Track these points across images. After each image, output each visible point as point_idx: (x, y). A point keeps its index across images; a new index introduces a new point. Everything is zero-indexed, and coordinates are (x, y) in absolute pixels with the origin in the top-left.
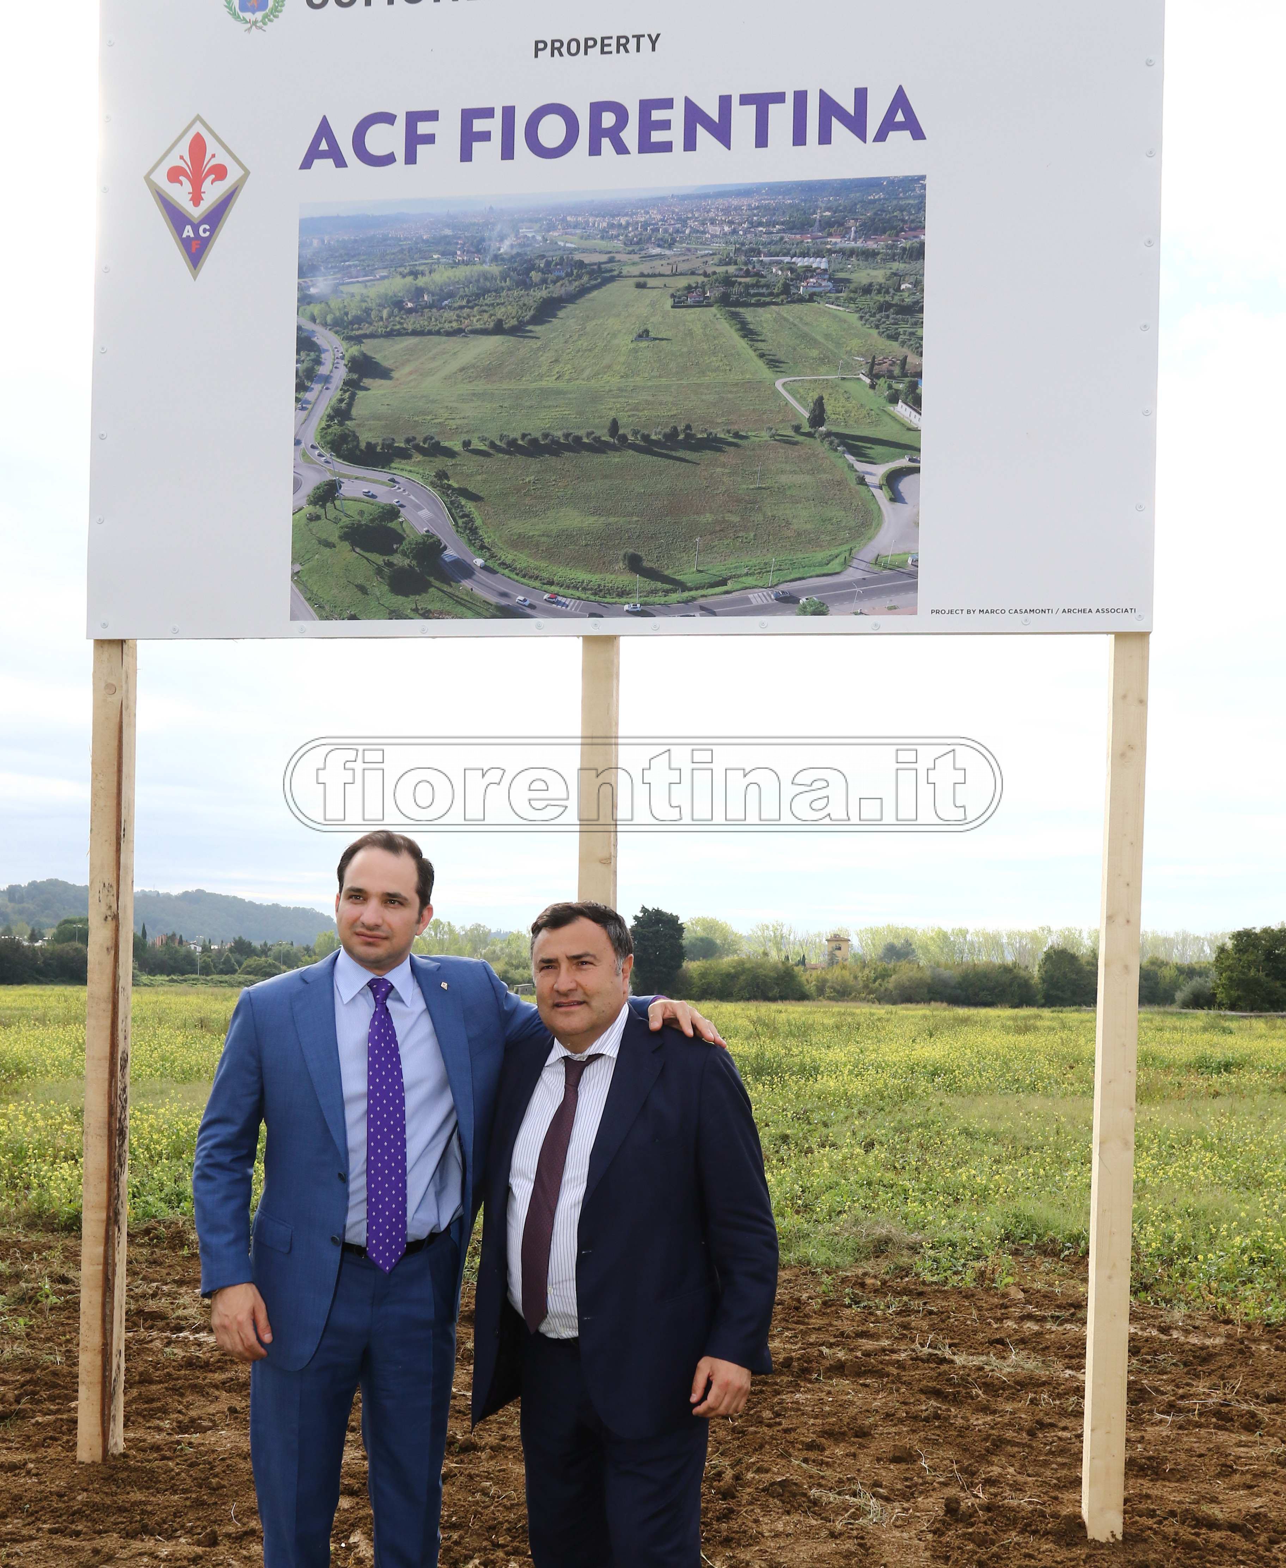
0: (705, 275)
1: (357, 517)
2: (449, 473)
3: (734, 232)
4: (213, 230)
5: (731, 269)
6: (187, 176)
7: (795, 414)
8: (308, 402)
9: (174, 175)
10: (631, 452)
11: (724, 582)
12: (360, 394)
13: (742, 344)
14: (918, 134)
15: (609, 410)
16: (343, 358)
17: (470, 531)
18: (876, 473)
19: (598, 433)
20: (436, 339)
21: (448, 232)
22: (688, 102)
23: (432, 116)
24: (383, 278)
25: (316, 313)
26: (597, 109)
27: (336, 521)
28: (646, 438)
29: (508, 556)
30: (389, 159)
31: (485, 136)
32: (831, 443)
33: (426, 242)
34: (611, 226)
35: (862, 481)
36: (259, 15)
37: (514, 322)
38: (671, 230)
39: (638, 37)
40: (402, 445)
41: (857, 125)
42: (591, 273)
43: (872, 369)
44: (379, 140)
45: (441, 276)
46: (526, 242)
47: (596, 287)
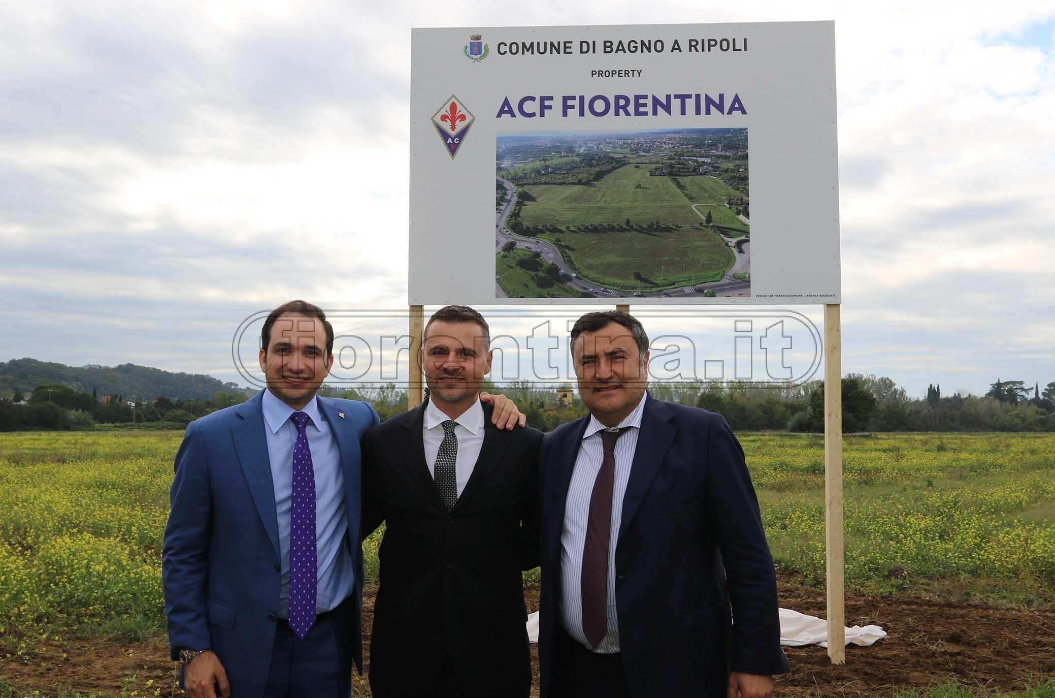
1: (523, 257)
2: (561, 239)
3: (674, 147)
4: (460, 140)
5: (673, 161)
6: (449, 119)
7: (700, 218)
8: (502, 210)
9: (444, 118)
10: (635, 232)
11: (674, 284)
12: (523, 207)
13: (678, 191)
14: (744, 112)
15: (625, 215)
16: (516, 193)
17: (570, 262)
18: (733, 241)
19: (621, 224)
20: (554, 185)
21: (558, 144)
22: (654, 97)
23: (551, 98)
24: (532, 161)
25: (504, 174)
26: (617, 98)
27: (514, 258)
28: (641, 226)
29: (586, 273)
30: (533, 115)
31: (573, 107)
32: (715, 230)
33: (549, 147)
34: (624, 143)
35: (727, 244)
36: (478, 56)
37: (586, 180)
38: (648, 146)
39: (633, 71)
40: (541, 228)
41: (720, 108)
42: (617, 162)
43: (729, 201)
44: (529, 107)
45: (556, 161)
46: (590, 149)
47: (619, 167)
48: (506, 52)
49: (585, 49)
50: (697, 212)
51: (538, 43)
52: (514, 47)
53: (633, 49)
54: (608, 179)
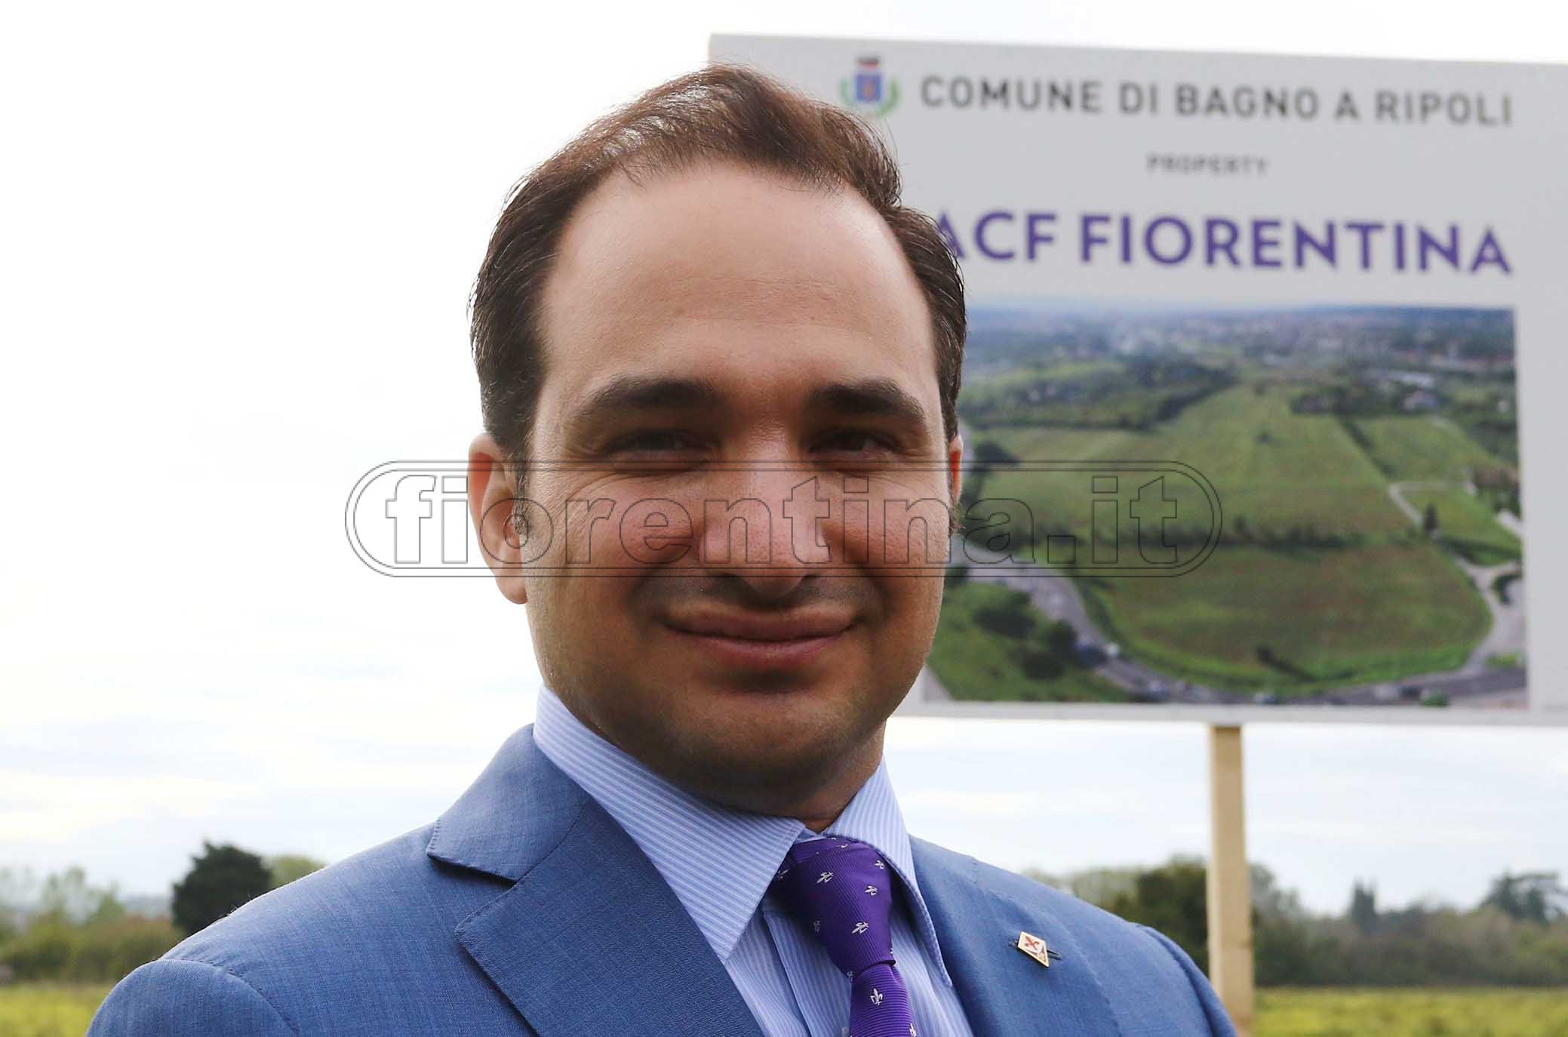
0: (1319, 385)
1: (989, 602)
3: (1345, 347)
5: (1343, 381)
7: (1411, 520)
10: (1256, 549)
11: (1350, 676)
13: (1357, 452)
14: (1506, 269)
15: (1235, 508)
17: (1102, 619)
19: (1224, 529)
20: (1060, 429)
21: (1070, 330)
22: (1297, 225)
23: (1050, 217)
24: (1007, 369)
26: (1211, 224)
27: (968, 604)
28: (1270, 535)
29: (1142, 644)
30: (1007, 256)
31: (1102, 241)
32: (1444, 547)
33: (1049, 337)
34: (1229, 334)
35: (1474, 583)
37: (1138, 419)
38: (1285, 341)
39: (1246, 159)
41: (1451, 255)
42: (1212, 377)
43: (1477, 480)
44: (999, 236)
45: (1066, 371)
46: (1148, 343)
47: (1217, 390)
48: (942, 101)
49: (1131, 103)
50: (1404, 506)
51: (1020, 83)
52: (961, 88)
53: (1244, 108)
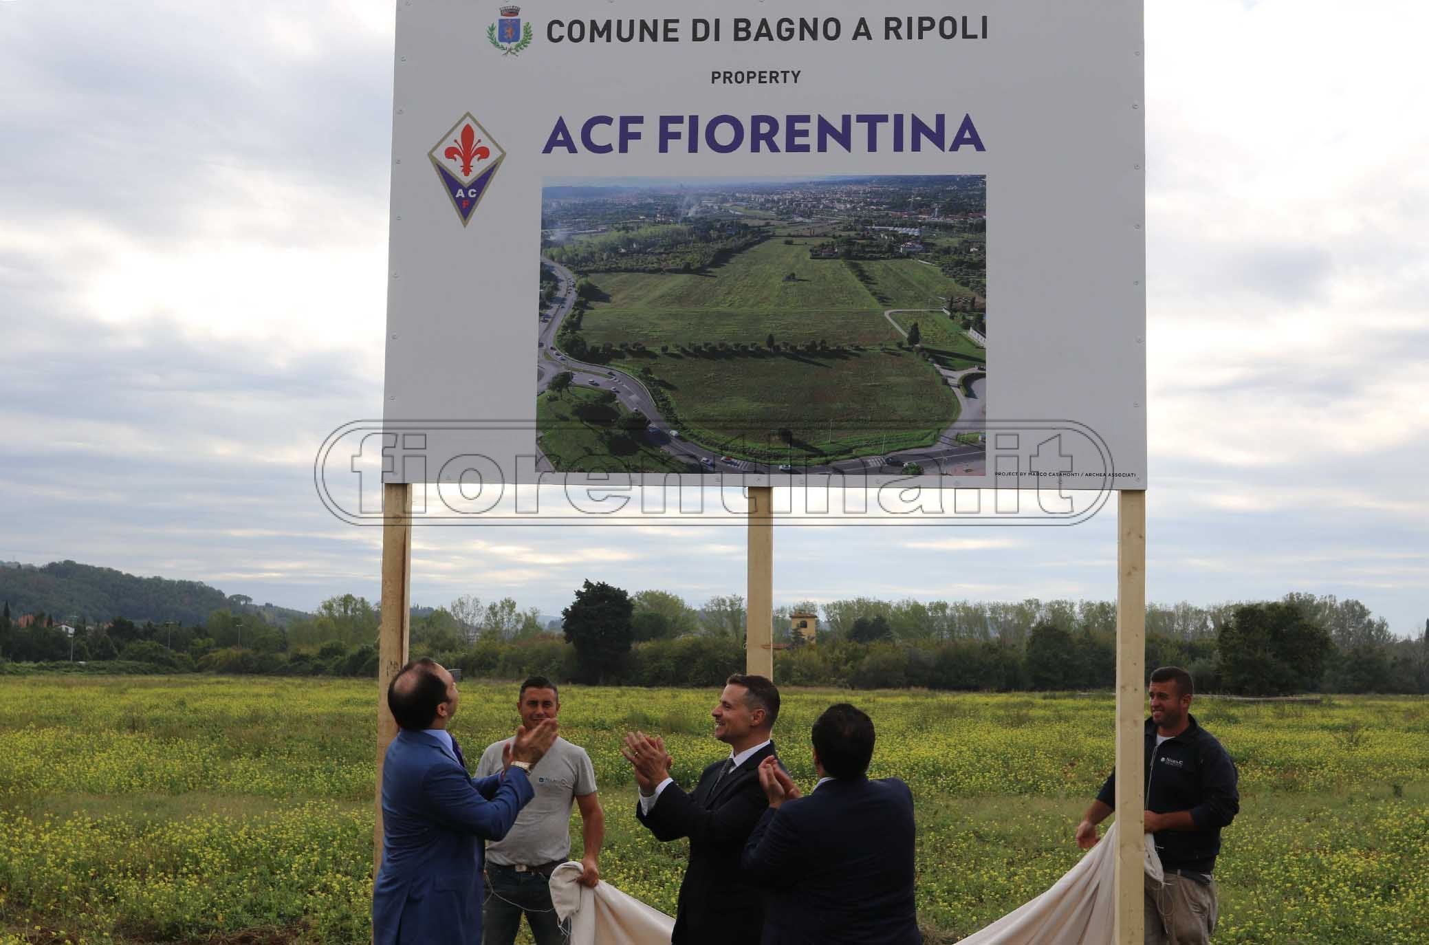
0: (834, 237)
1: (585, 399)
2: (652, 369)
3: (854, 208)
4: (479, 193)
5: (852, 234)
6: (459, 154)
7: (899, 335)
8: (548, 316)
9: (450, 153)
10: (783, 358)
11: (849, 451)
12: (587, 312)
13: (860, 285)
14: (980, 147)
15: (767, 328)
16: (574, 286)
17: (667, 410)
18: (956, 377)
19: (759, 344)
20: (641, 274)
21: (651, 201)
22: (821, 119)
23: (639, 120)
24: (603, 231)
25: (554, 254)
26: (756, 120)
28: (793, 348)
29: (695, 429)
30: (607, 149)
31: (677, 136)
32: (924, 355)
33: (635, 207)
34: (767, 201)
35: (945, 382)
36: (513, 45)
37: (698, 265)
38: (809, 206)
39: (785, 73)
40: (618, 349)
41: (938, 138)
42: (753, 233)
43: (951, 305)
44: (601, 135)
45: (646, 231)
46: (707, 210)
47: (759, 242)
48: (561, 38)
49: (701, 34)
50: (896, 326)
51: (619, 22)
52: (576, 28)
53: (785, 34)
54: (737, 265)
